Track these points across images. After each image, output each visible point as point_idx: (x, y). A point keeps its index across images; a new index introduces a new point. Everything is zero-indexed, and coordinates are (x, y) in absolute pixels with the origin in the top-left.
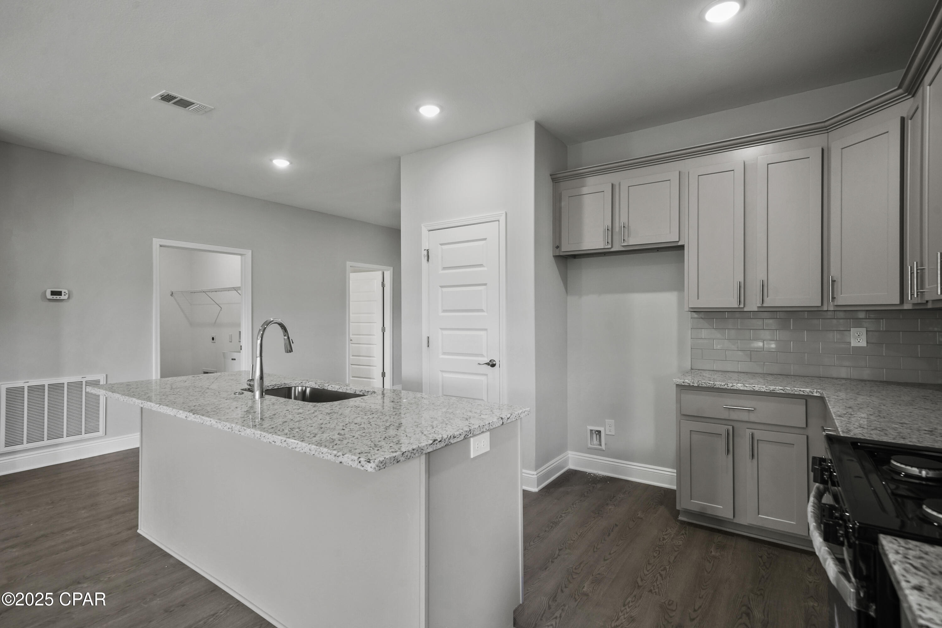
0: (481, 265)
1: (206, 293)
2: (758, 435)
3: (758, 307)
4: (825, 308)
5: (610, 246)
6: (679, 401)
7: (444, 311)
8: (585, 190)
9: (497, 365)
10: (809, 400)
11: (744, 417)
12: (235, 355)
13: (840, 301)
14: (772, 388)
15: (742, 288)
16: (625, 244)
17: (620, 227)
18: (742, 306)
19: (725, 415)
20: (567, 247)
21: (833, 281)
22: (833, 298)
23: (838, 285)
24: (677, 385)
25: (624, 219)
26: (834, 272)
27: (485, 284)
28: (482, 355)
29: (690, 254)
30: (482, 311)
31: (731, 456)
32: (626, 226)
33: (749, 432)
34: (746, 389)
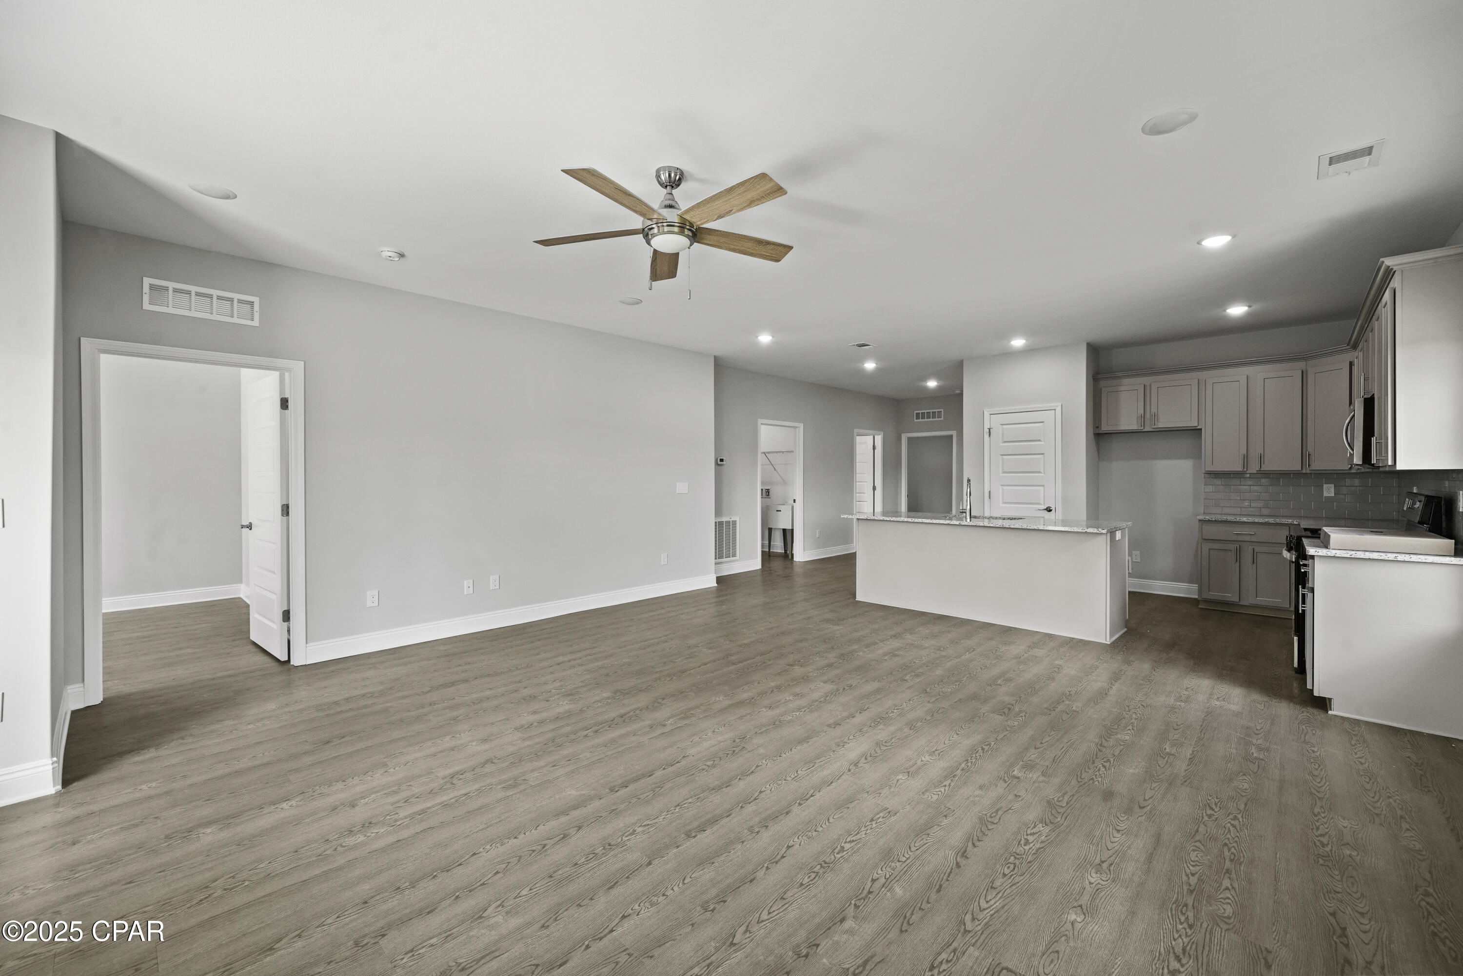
0: (1039, 440)
1: (767, 455)
2: (1257, 549)
3: (1257, 471)
4: (1304, 471)
5: (1142, 428)
6: (1201, 531)
7: (1004, 472)
8: (1122, 388)
9: (1053, 510)
10: (1291, 527)
11: (1247, 538)
12: (780, 508)
13: (1313, 467)
14: (1267, 520)
15: (1246, 459)
16: (1155, 427)
17: (1151, 416)
18: (1245, 470)
19: (1235, 538)
20: (1105, 428)
21: (1309, 455)
22: (1309, 465)
23: (1312, 457)
24: (1199, 520)
25: (1154, 410)
26: (1310, 449)
27: (1043, 454)
28: (1039, 504)
29: (1206, 436)
30: (1039, 472)
31: (1238, 563)
32: (1156, 414)
33: (1251, 548)
34: (1249, 521)
